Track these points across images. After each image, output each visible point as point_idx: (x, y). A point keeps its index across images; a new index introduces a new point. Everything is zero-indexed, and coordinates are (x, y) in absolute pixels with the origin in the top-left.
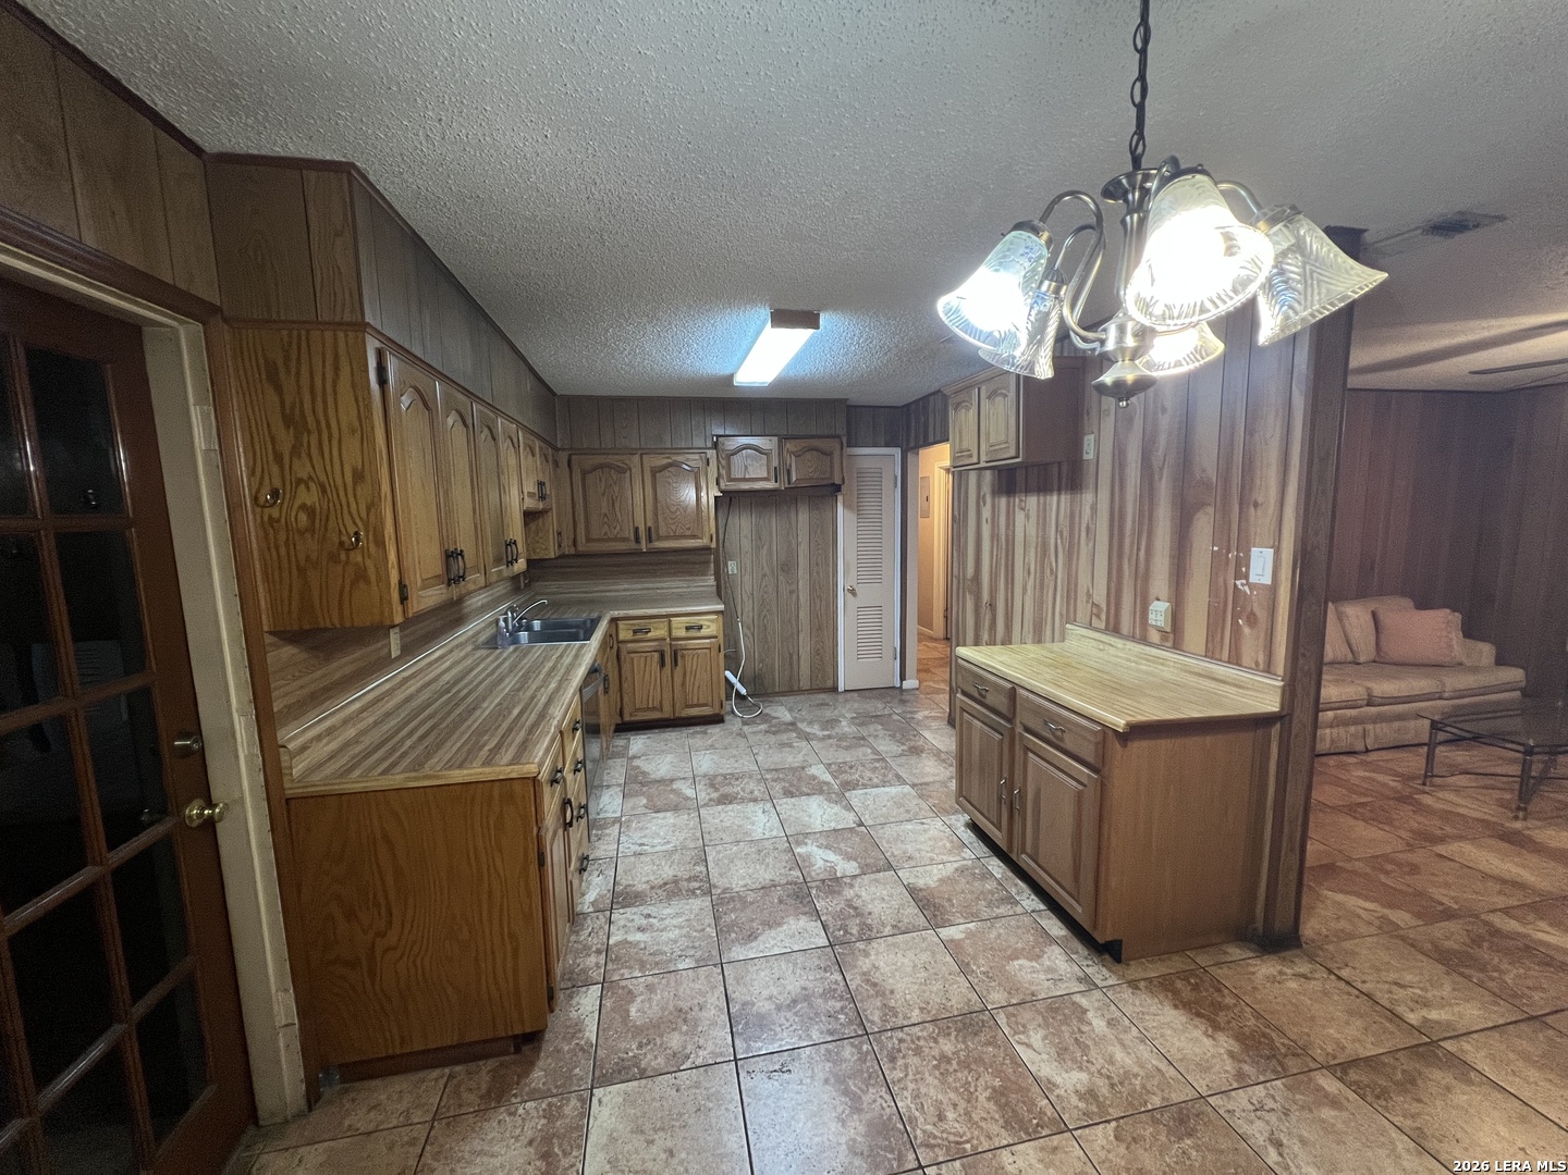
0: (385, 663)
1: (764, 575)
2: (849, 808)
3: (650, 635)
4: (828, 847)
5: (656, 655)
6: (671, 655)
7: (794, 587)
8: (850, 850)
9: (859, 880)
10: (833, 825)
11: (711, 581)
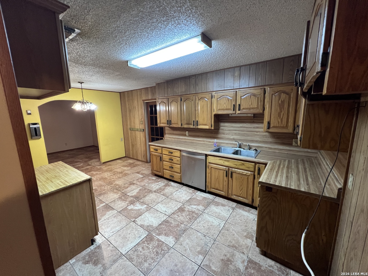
0: (185, 135)
2: (142, 226)
4: (139, 210)
8: (133, 212)
9: (126, 206)
10: (142, 217)
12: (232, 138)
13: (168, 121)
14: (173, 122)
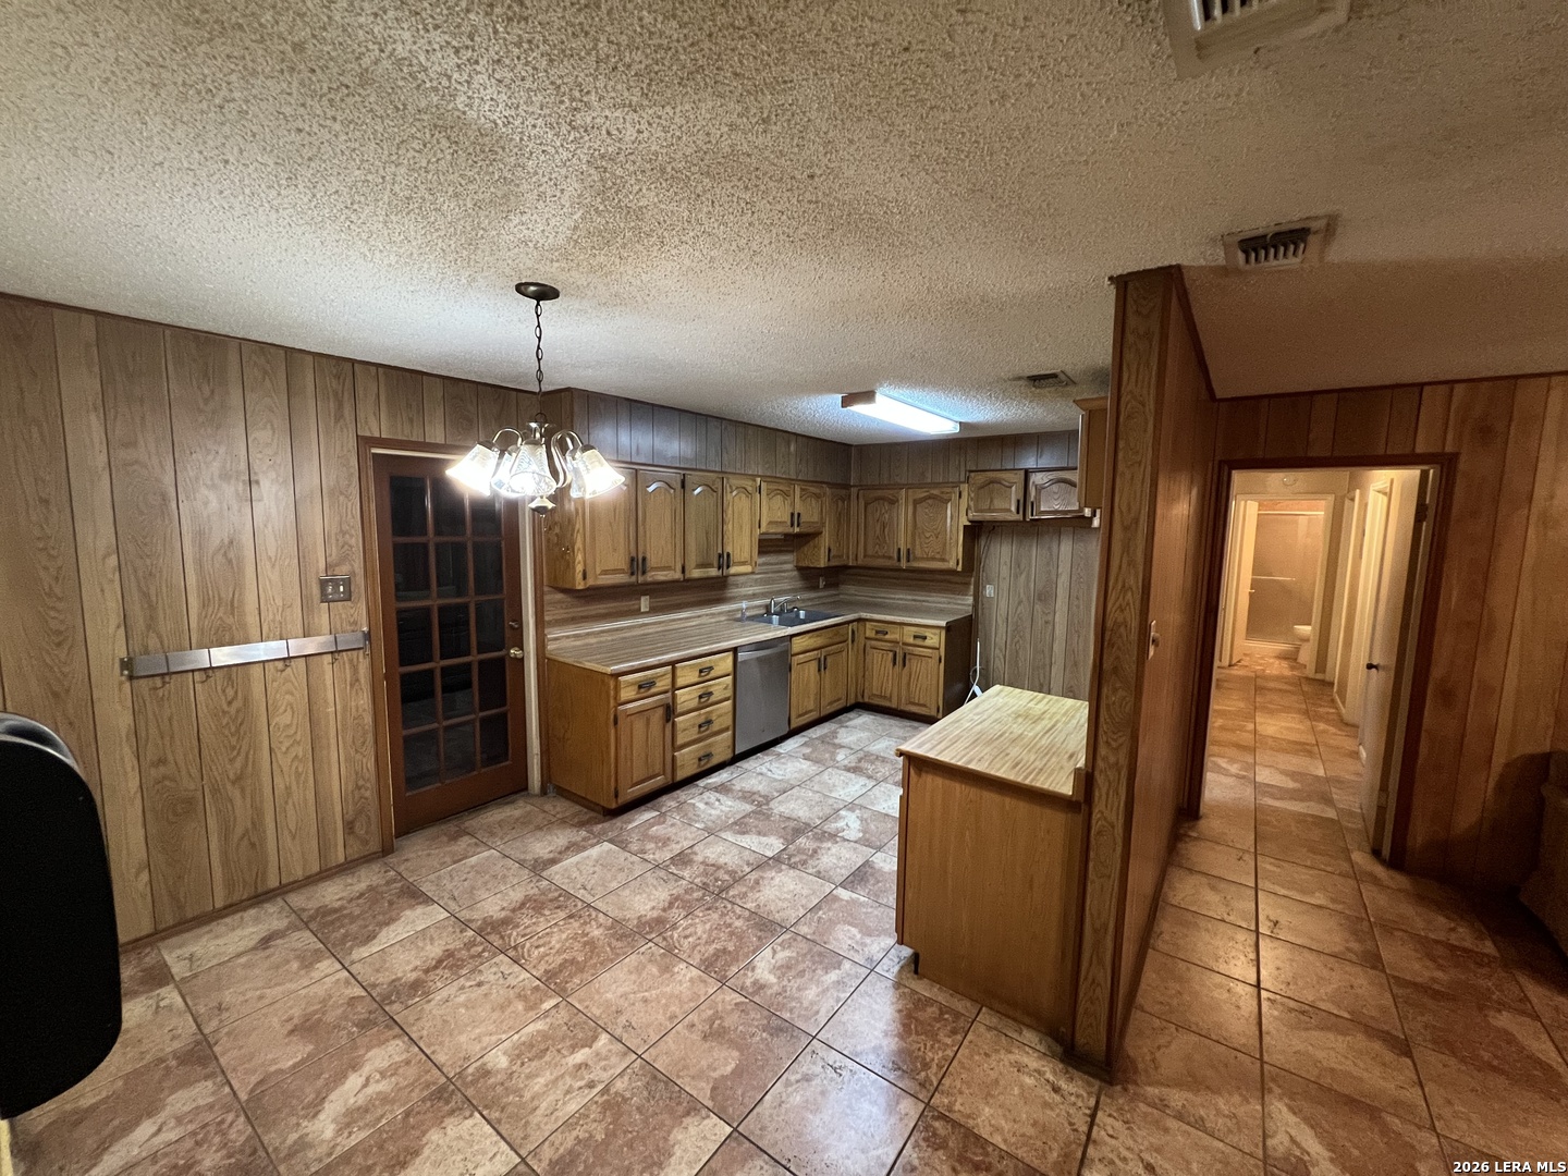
0: (637, 613)
1: (1020, 603)
3: (887, 637)
5: (891, 654)
6: (901, 657)
7: (1050, 618)
11: (970, 600)
12: (750, 592)
13: (632, 560)
14: (652, 561)
